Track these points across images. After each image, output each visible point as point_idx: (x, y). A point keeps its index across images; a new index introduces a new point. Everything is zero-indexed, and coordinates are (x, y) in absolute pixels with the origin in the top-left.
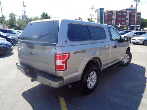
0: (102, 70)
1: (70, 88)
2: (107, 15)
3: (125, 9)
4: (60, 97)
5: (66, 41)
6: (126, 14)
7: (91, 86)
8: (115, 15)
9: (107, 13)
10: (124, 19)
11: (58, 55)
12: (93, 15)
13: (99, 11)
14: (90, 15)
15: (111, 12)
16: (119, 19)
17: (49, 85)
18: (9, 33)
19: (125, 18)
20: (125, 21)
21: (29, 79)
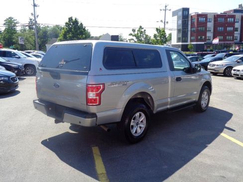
0: (154, 112)
1: (106, 130)
2: (195, 21)
3: (231, 11)
4: (93, 146)
5: (101, 69)
6: (234, 20)
7: (138, 133)
8: (213, 22)
9: (196, 18)
10: (229, 29)
11: (90, 86)
12: (167, 22)
13: (180, 13)
14: (162, 21)
15: (204, 16)
16: (221, 29)
17: (78, 124)
18: (8, 57)
19: (232, 29)
20: (231, 33)
21: (53, 120)
